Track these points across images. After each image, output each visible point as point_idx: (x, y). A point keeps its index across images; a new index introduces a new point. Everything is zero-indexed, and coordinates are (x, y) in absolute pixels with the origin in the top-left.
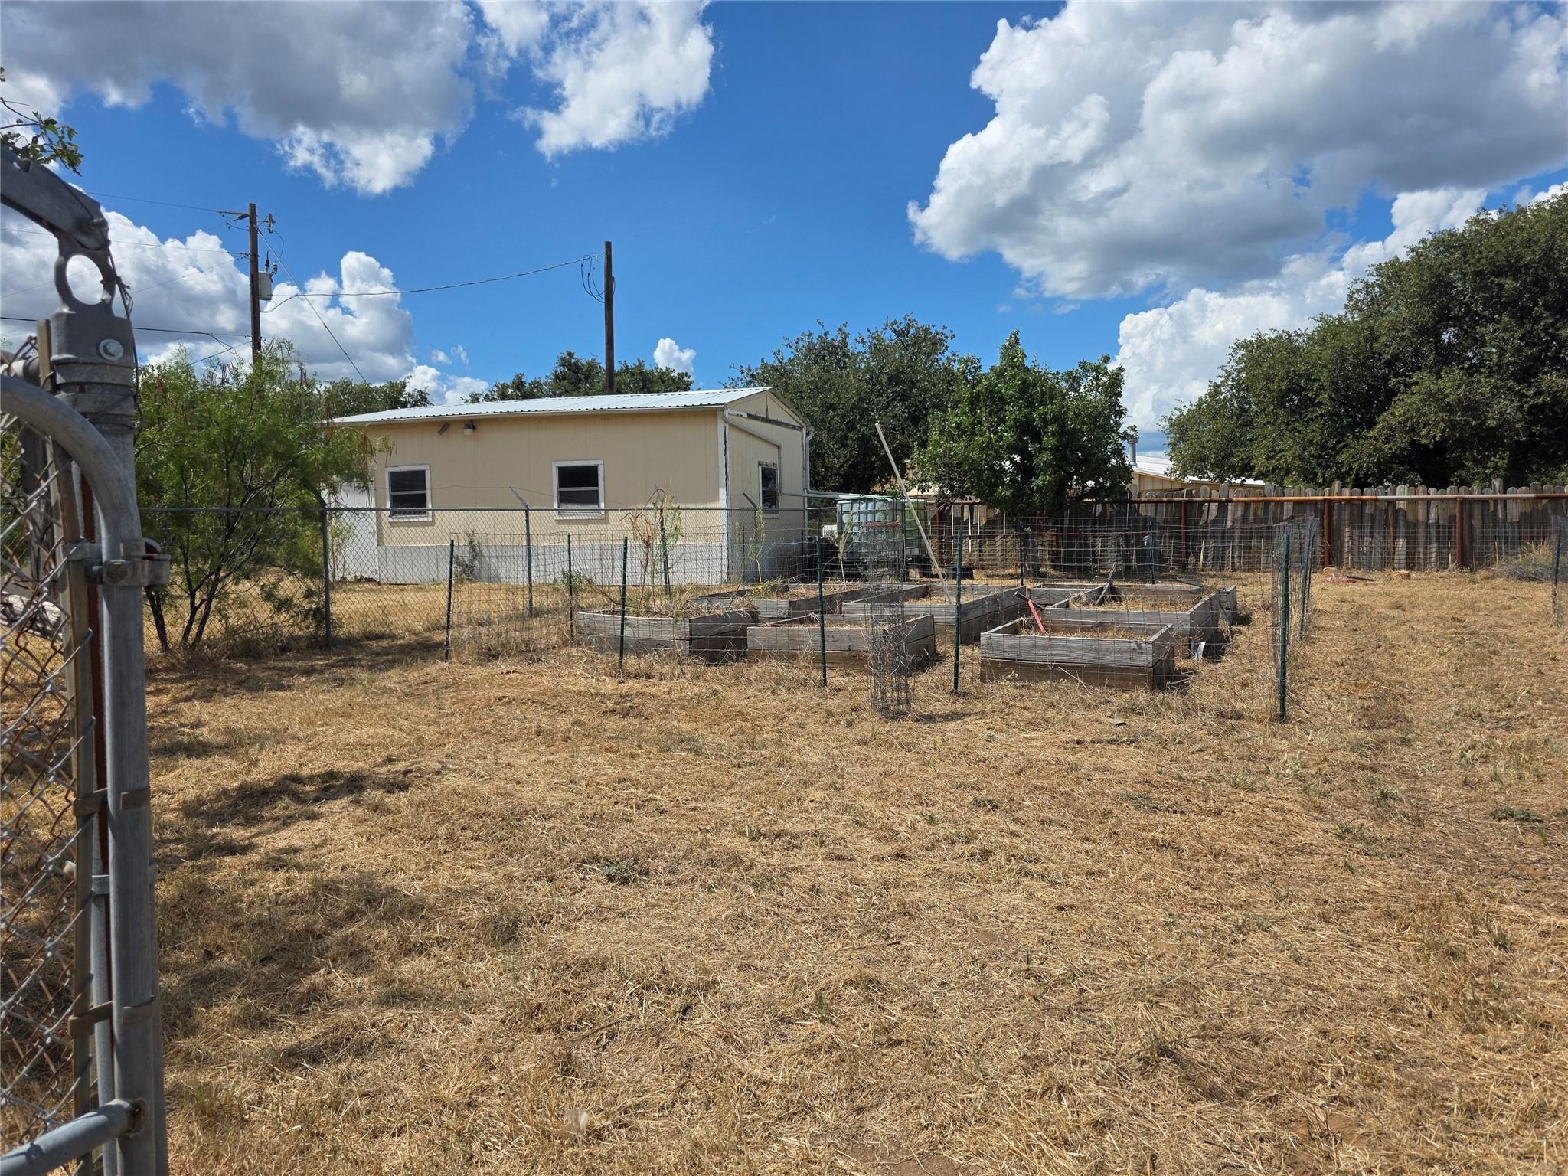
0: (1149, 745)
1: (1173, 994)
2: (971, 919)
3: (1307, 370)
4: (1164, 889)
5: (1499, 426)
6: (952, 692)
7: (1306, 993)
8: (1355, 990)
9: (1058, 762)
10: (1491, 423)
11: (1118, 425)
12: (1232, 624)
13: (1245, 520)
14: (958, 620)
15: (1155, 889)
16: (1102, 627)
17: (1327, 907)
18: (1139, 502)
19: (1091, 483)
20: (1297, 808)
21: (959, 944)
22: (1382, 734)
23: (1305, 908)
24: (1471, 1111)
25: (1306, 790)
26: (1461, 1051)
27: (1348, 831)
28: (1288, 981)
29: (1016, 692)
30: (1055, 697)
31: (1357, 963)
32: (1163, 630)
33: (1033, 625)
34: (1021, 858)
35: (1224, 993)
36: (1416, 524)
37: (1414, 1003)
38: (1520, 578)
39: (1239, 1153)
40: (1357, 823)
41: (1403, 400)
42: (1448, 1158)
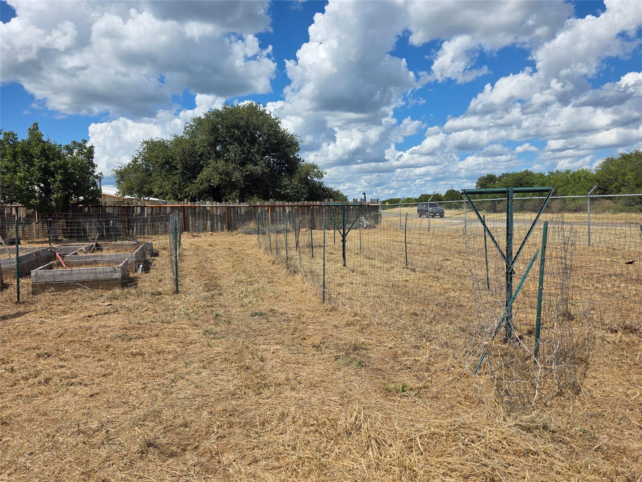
0: (123, 312)
1: (150, 418)
2: (43, 415)
3: (172, 155)
4: (139, 373)
5: (236, 181)
6: (16, 303)
7: (202, 399)
8: (219, 392)
9: (80, 327)
10: (233, 180)
11: (93, 172)
12: (152, 257)
13: (152, 214)
14: (18, 265)
15: (135, 374)
16: (96, 263)
17: (204, 363)
18: (106, 207)
19: (81, 198)
20: (187, 326)
21: (38, 430)
22: (213, 292)
23: (196, 365)
24: (263, 424)
25: (190, 319)
26: (257, 403)
27: (207, 331)
28: (195, 396)
29: (53, 297)
30: (75, 297)
31: (218, 381)
32: (124, 262)
33: (59, 265)
34: (68, 377)
35: (171, 410)
36: (213, 215)
37: (239, 390)
38: (246, 233)
39: (186, 475)
40: (209, 328)
41: (206, 170)
42: (259, 444)
